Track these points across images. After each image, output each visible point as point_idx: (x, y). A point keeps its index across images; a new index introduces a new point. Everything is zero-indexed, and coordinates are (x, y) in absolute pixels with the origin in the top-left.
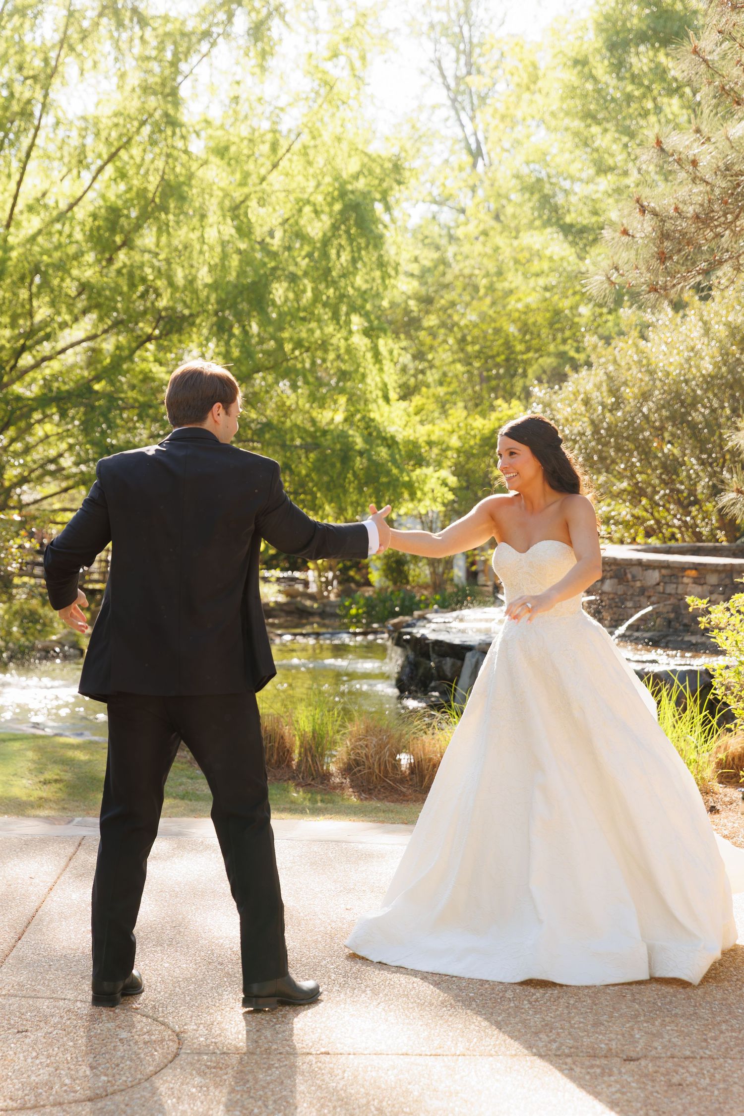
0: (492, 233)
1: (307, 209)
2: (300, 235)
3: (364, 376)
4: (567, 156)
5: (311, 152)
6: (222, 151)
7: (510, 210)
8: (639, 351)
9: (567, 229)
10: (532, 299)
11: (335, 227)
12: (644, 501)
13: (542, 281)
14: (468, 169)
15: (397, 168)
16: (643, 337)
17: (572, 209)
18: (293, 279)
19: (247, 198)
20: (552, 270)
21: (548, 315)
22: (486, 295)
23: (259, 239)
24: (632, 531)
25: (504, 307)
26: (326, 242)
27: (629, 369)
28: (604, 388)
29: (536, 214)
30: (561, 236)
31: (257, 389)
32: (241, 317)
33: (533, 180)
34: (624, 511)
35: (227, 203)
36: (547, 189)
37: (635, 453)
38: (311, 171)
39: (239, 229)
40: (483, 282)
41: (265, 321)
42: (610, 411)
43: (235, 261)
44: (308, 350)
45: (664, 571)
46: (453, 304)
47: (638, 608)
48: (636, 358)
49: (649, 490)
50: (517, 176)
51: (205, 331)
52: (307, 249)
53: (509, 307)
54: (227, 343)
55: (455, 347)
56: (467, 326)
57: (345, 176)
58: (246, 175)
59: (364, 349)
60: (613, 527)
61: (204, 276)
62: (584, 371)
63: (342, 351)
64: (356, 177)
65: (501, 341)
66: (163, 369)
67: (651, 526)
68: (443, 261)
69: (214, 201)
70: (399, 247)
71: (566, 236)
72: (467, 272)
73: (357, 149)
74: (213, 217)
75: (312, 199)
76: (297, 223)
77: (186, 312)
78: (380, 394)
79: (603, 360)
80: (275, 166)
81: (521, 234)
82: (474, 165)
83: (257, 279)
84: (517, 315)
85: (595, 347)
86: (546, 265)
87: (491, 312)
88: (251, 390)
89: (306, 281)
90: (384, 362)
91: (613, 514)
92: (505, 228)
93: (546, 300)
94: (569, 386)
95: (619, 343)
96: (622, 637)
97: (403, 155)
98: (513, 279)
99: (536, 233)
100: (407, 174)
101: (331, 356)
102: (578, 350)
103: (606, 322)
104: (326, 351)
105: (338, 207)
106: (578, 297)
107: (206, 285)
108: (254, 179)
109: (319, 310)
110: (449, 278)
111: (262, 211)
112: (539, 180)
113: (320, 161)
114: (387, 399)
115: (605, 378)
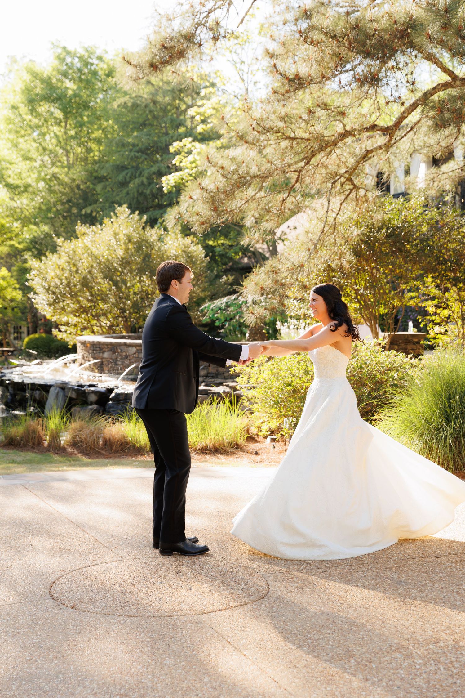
47: (124, 364)
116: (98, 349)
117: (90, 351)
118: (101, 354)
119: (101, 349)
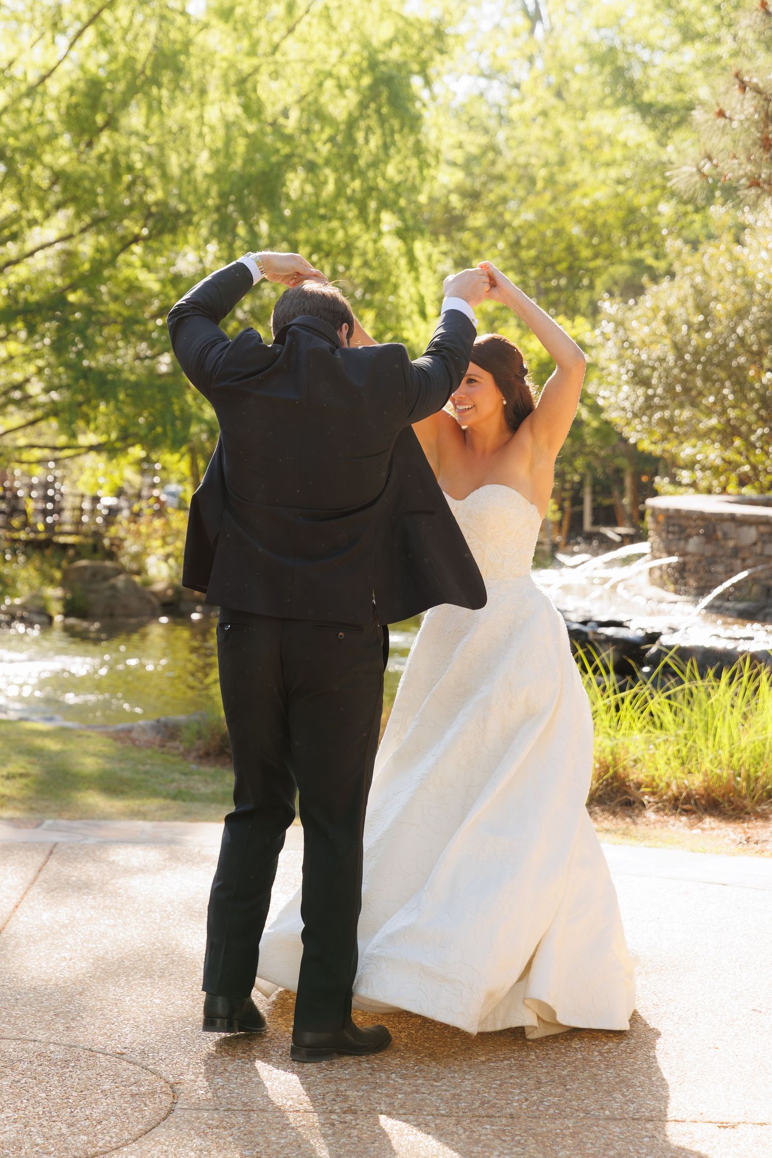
0: (552, 113)
1: (329, 84)
2: (320, 115)
3: (396, 287)
4: (646, 20)
5: (335, 15)
6: (226, 14)
7: (575, 85)
8: (734, 259)
9: (646, 110)
10: (602, 194)
11: (363, 105)
12: (738, 442)
13: (614, 173)
14: (525, 35)
15: (439, 34)
16: (738, 241)
17: (652, 84)
18: (311, 167)
19: (256, 70)
20: (626, 159)
21: (621, 214)
22: (545, 189)
23: (270, 120)
24: (723, 478)
25: (568, 203)
26: (352, 124)
27: (721, 281)
28: (690, 303)
29: (607, 90)
30: (637, 117)
31: (266, 301)
32: (246, 213)
33: (604, 48)
34: (713, 453)
35: (232, 78)
36: (622, 61)
37: (728, 384)
38: (334, 37)
39: (246, 108)
40: (542, 173)
41: (277, 221)
42: (698, 331)
43: (241, 145)
44: (328, 255)
45: (763, 529)
46: (504, 200)
47: (731, 573)
48: (729, 267)
49: (744, 428)
50: (585, 44)
51: (204, 232)
52: (328, 132)
53: (573, 204)
54: (231, 246)
55: (507, 253)
56: (521, 227)
57: (376, 43)
58: (255, 44)
59: (396, 254)
60: (699, 474)
61: (204, 164)
62: (665, 283)
63: (370, 255)
64: (389, 44)
65: (562, 246)
66: (152, 276)
67: (746, 473)
68: (493, 148)
69: (216, 73)
70: (440, 131)
71: (644, 117)
72: (522, 160)
73: (390, 11)
74: (214, 93)
75: (335, 72)
76: (316, 100)
77: (182, 208)
78: (415, 308)
79: (688, 269)
80: (291, 30)
81: (589, 115)
82: (532, 31)
83: (267, 169)
84: (582, 213)
85: (679, 254)
86: (618, 153)
87: (551, 210)
88: (258, 302)
89: (328, 171)
90: (421, 269)
91: (699, 457)
92: (569, 108)
93: (617, 195)
94: (647, 301)
95: (708, 249)
96: (710, 608)
97: (447, 18)
98: (578, 170)
99: (607, 113)
100: (451, 41)
101: (357, 262)
102: (657, 257)
103: (692, 222)
104: (350, 256)
105: (366, 81)
106: (657, 193)
107: (206, 176)
108: (263, 48)
109: (342, 206)
110: (500, 168)
111: (275, 85)
112: (612, 49)
113: (345, 26)
114: (423, 315)
115: (690, 291)
116: (676, 529)
117: (664, 535)
118: (682, 543)
119: (682, 529)
